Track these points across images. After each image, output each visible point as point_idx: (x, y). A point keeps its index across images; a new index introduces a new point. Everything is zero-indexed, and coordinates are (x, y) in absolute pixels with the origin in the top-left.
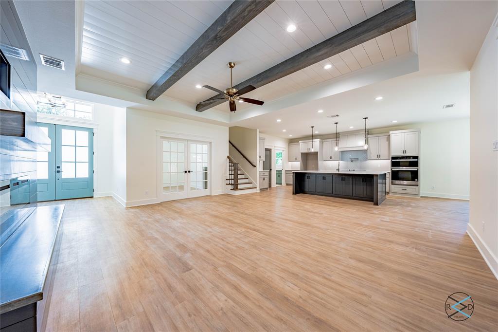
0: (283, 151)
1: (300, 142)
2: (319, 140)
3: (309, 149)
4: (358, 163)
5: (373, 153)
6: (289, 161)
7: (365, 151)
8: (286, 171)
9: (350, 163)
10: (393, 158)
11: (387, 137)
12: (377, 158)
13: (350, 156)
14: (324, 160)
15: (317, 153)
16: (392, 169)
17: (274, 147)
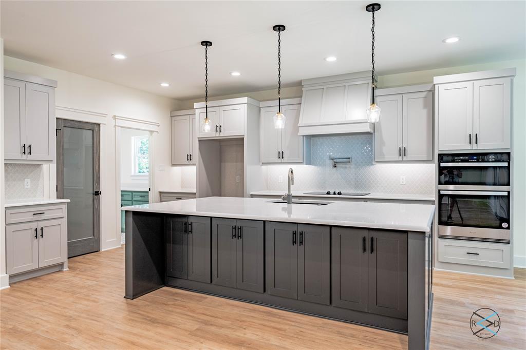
1: (196, 105)
2: (245, 100)
3: (218, 129)
4: (349, 171)
5: (388, 142)
6: (173, 165)
7: (368, 136)
8: (161, 193)
9: (329, 169)
10: (441, 157)
11: (424, 94)
12: (397, 158)
13: (329, 150)
14: (263, 163)
15: (241, 140)
16: (439, 191)
17: (113, 118)
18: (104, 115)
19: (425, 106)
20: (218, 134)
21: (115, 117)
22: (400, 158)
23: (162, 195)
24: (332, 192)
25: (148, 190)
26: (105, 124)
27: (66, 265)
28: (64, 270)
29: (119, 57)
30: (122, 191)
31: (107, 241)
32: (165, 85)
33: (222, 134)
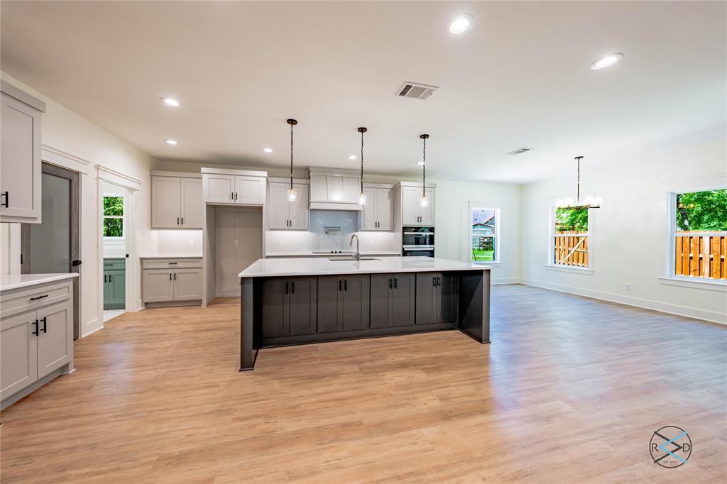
0: (132, 190)
1: (203, 170)
2: (265, 174)
3: (234, 196)
4: (338, 237)
6: (153, 228)
7: (355, 214)
8: (142, 259)
9: (323, 235)
11: (389, 190)
12: (373, 228)
13: (325, 221)
14: (271, 230)
15: (261, 208)
16: (403, 249)
17: (95, 167)
18: (86, 162)
19: (389, 198)
20: (232, 201)
21: (97, 167)
22: (376, 229)
23: (144, 261)
24: (334, 251)
25: (125, 256)
26: (86, 174)
27: (71, 365)
28: (70, 372)
29: (172, 102)
30: (104, 259)
31: (88, 323)
32: (172, 142)
33: (237, 202)
